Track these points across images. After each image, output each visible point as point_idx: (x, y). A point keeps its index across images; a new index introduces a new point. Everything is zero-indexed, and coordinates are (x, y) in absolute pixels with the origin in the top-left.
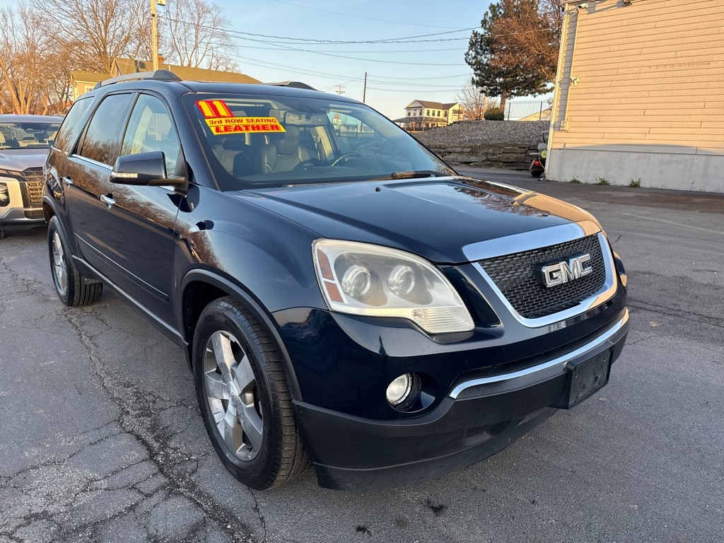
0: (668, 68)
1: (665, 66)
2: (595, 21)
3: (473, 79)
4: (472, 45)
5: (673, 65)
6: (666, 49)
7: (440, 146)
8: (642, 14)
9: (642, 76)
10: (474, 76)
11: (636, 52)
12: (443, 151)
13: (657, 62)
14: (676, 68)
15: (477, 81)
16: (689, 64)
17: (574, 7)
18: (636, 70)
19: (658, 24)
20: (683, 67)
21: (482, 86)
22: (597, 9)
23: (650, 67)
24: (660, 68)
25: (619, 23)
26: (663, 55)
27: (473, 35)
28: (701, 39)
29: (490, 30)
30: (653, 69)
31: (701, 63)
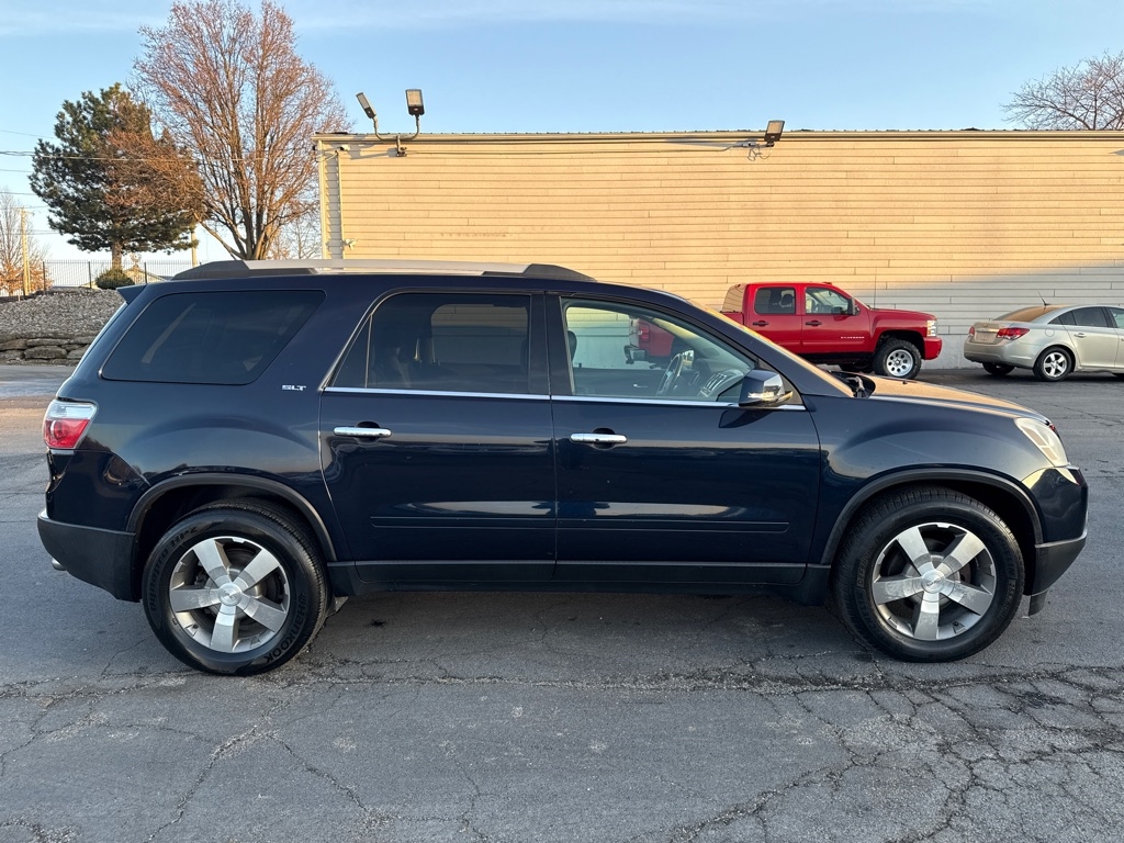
0: (462, 237)
1: (459, 234)
2: (363, 169)
3: (50, 221)
4: (41, 163)
5: (467, 234)
6: (456, 214)
7: (55, 333)
8: (421, 169)
9: (435, 244)
10: (52, 216)
11: (422, 214)
12: (65, 342)
13: (449, 229)
14: (471, 238)
15: (59, 224)
16: (484, 234)
17: (329, 147)
18: (426, 236)
19: (442, 184)
20: (479, 237)
21: (72, 233)
22: (362, 154)
23: (442, 234)
24: (454, 237)
25: (396, 177)
26: (454, 222)
27: (39, 147)
28: (491, 207)
29: (73, 142)
30: (446, 237)
31: (497, 234)
